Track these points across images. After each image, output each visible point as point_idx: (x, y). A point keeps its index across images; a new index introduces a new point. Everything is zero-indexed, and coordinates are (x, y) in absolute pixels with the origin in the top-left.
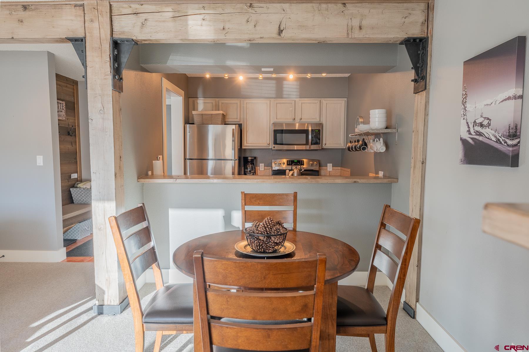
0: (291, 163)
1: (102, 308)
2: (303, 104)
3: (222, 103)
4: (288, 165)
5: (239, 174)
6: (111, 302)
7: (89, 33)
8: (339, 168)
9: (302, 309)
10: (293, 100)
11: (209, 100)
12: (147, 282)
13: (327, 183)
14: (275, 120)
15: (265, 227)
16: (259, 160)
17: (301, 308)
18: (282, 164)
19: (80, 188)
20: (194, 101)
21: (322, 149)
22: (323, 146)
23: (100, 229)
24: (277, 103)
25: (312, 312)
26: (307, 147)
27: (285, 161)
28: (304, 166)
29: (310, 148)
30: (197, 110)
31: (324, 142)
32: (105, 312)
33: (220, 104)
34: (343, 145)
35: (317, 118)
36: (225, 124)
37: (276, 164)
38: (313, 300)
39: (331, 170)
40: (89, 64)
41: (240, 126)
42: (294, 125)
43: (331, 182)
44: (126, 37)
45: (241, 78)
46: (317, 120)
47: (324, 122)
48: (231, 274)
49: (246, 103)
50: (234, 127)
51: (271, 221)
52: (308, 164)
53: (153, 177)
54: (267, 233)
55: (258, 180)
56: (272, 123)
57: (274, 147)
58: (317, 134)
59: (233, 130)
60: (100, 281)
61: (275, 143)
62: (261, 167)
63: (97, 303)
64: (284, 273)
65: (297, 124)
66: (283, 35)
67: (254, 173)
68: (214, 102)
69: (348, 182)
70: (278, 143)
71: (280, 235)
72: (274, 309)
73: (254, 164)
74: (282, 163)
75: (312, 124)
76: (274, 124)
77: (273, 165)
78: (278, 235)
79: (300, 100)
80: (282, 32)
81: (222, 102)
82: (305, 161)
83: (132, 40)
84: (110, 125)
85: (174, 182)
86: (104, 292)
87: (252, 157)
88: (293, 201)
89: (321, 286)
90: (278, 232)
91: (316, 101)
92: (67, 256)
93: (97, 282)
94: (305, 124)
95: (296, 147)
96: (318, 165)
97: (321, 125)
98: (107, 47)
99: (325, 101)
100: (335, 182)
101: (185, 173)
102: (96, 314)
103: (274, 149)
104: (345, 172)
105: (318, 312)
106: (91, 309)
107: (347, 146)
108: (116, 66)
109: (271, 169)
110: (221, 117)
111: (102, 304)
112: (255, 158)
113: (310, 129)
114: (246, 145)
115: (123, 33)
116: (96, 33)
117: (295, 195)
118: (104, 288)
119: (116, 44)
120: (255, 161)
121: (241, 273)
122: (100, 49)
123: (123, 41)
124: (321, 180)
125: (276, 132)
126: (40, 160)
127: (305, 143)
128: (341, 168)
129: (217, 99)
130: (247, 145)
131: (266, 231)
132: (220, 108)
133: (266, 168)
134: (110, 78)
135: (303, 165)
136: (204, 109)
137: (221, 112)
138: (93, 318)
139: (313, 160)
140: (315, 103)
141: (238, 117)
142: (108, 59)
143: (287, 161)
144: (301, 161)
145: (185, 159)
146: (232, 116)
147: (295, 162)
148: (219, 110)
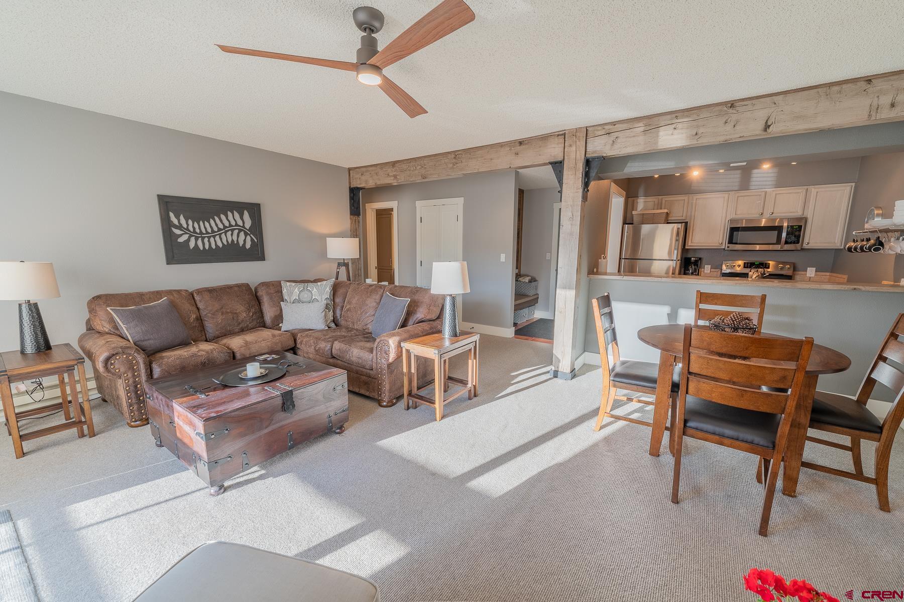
0: (749, 265)
1: (557, 373)
2: (777, 196)
3: (666, 201)
4: (744, 267)
5: (680, 274)
6: (564, 370)
7: (567, 156)
8: (828, 274)
9: (780, 380)
10: (764, 191)
11: (650, 199)
12: (586, 363)
13: (809, 289)
14: (733, 216)
15: (732, 320)
16: (704, 261)
17: (779, 378)
18: (736, 266)
19: (520, 281)
20: (634, 201)
21: (802, 249)
22: (804, 245)
23: (560, 312)
24: (738, 197)
25: (790, 384)
26: (778, 247)
27: (741, 263)
28: (769, 270)
29: (781, 248)
30: (636, 210)
31: (806, 241)
32: (559, 376)
33: (664, 202)
34: (839, 245)
35: (798, 211)
36: (668, 223)
37: (727, 266)
38: (793, 374)
39: (813, 275)
40: (565, 181)
41: (686, 223)
42: (760, 221)
43: (816, 288)
44: (597, 155)
45: (696, 174)
46: (799, 214)
47: (809, 214)
48: (716, 342)
49: (697, 199)
50: (680, 225)
51: (740, 316)
52: (776, 267)
53: (597, 273)
54: (735, 326)
55: (714, 281)
56: (729, 218)
57: (728, 247)
58: (796, 232)
59: (678, 228)
60: (557, 352)
61: (731, 241)
62: (707, 269)
63: (553, 368)
64: (766, 348)
65: (764, 220)
66: (769, 130)
67: (696, 273)
68: (656, 201)
69: (842, 289)
70: (734, 242)
71: (750, 329)
72: (751, 375)
73: (697, 265)
74: (739, 265)
75: (789, 219)
76: (732, 221)
77: (724, 267)
78: (747, 329)
79: (773, 191)
80: (769, 128)
81: (666, 199)
82: (771, 263)
83: (603, 157)
84: (577, 229)
85: (622, 279)
86: (559, 361)
87: (696, 258)
88: (759, 303)
89: (804, 364)
90: (748, 326)
91: (801, 190)
92: (515, 334)
93: (554, 352)
94: (776, 219)
95: (758, 247)
96: (792, 268)
97: (806, 220)
98: (581, 166)
99: (813, 190)
100: (822, 288)
101: (619, 271)
102: (552, 376)
103: (728, 249)
104: (838, 279)
105: (797, 385)
106: (548, 372)
107: (847, 246)
108: (586, 180)
109: (719, 272)
110: (664, 215)
111: (556, 370)
112: (700, 259)
113: (785, 224)
114: (690, 244)
115: (595, 152)
116: (573, 156)
117: (764, 298)
118: (560, 357)
119: (588, 162)
120: (699, 262)
121: (725, 342)
122: (575, 168)
123: (594, 158)
124: (798, 285)
125: (733, 230)
126: (503, 257)
127: (775, 242)
128: (831, 274)
129: (660, 197)
130: (693, 245)
131: (734, 324)
132: (663, 207)
133: (712, 270)
134: (581, 191)
135: (769, 268)
136: (645, 208)
137: (666, 211)
138: (550, 379)
139: (784, 263)
140: (798, 193)
141: (684, 215)
142: (581, 176)
143: (745, 263)
144: (766, 263)
145: (620, 259)
146: (677, 214)
147: (755, 265)
148: (661, 209)
